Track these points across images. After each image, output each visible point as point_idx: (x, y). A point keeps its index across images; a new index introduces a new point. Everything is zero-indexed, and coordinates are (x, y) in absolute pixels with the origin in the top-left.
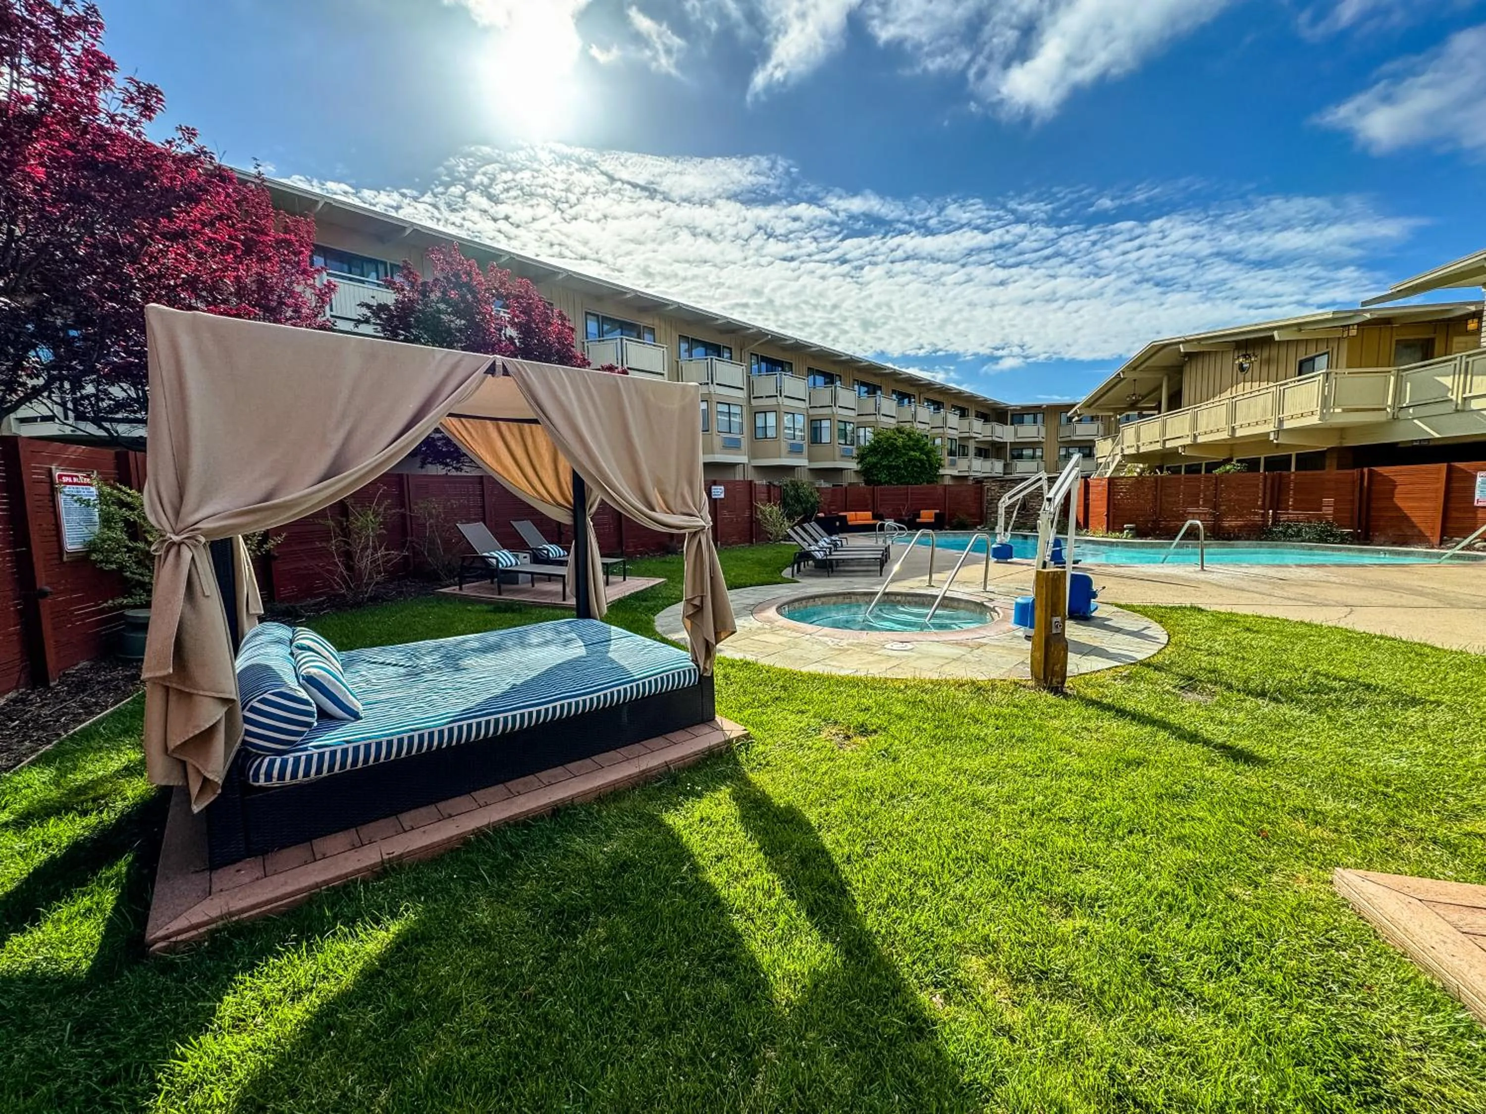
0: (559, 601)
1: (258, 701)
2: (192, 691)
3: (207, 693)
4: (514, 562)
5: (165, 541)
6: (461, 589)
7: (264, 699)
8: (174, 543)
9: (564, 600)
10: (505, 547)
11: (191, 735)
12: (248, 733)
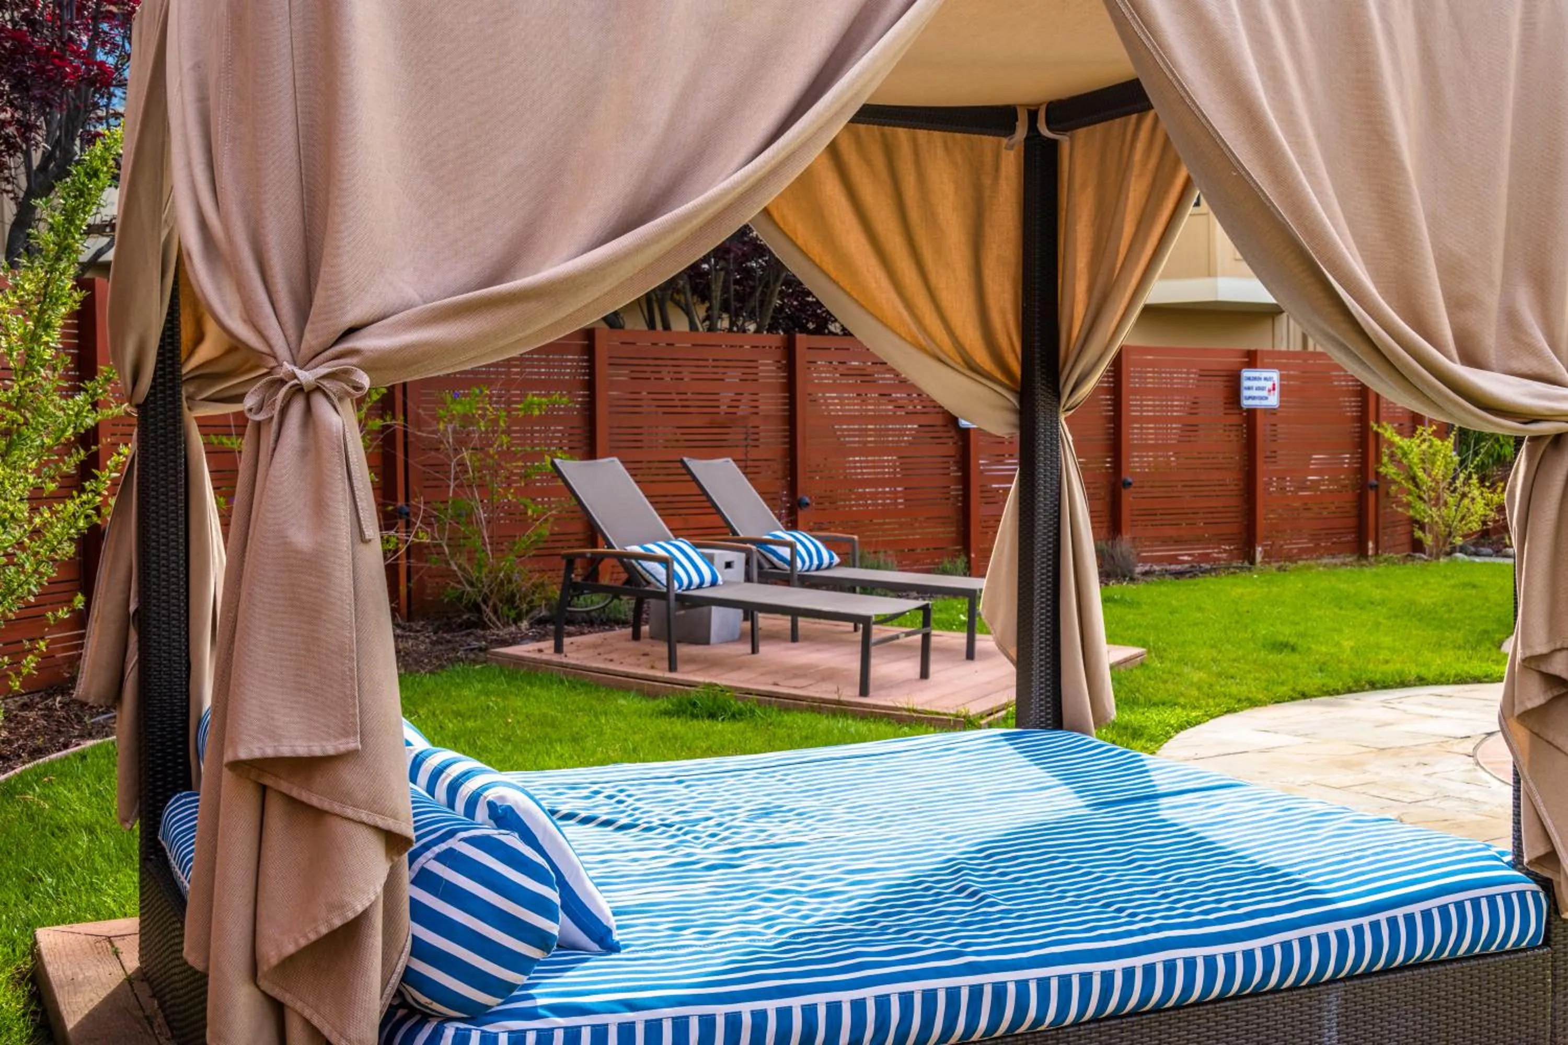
0: (850, 694)
1: (439, 858)
2: (326, 805)
3: (364, 816)
4: (708, 577)
5: (282, 382)
6: (558, 649)
7: (451, 851)
8: (299, 389)
9: (864, 692)
10: (678, 532)
11: (324, 930)
12: (420, 949)
